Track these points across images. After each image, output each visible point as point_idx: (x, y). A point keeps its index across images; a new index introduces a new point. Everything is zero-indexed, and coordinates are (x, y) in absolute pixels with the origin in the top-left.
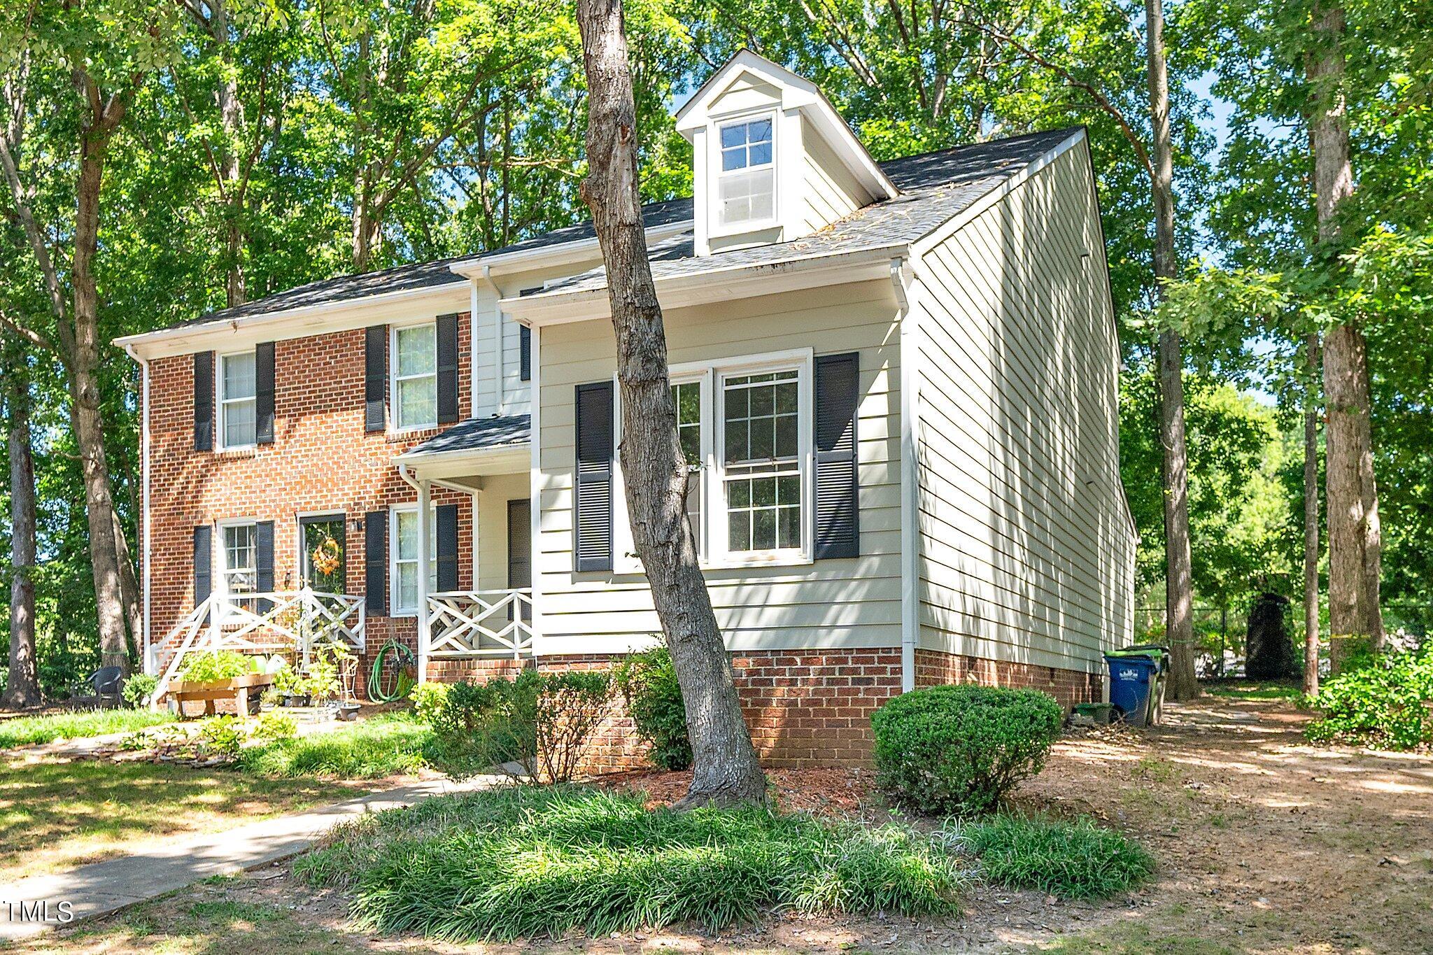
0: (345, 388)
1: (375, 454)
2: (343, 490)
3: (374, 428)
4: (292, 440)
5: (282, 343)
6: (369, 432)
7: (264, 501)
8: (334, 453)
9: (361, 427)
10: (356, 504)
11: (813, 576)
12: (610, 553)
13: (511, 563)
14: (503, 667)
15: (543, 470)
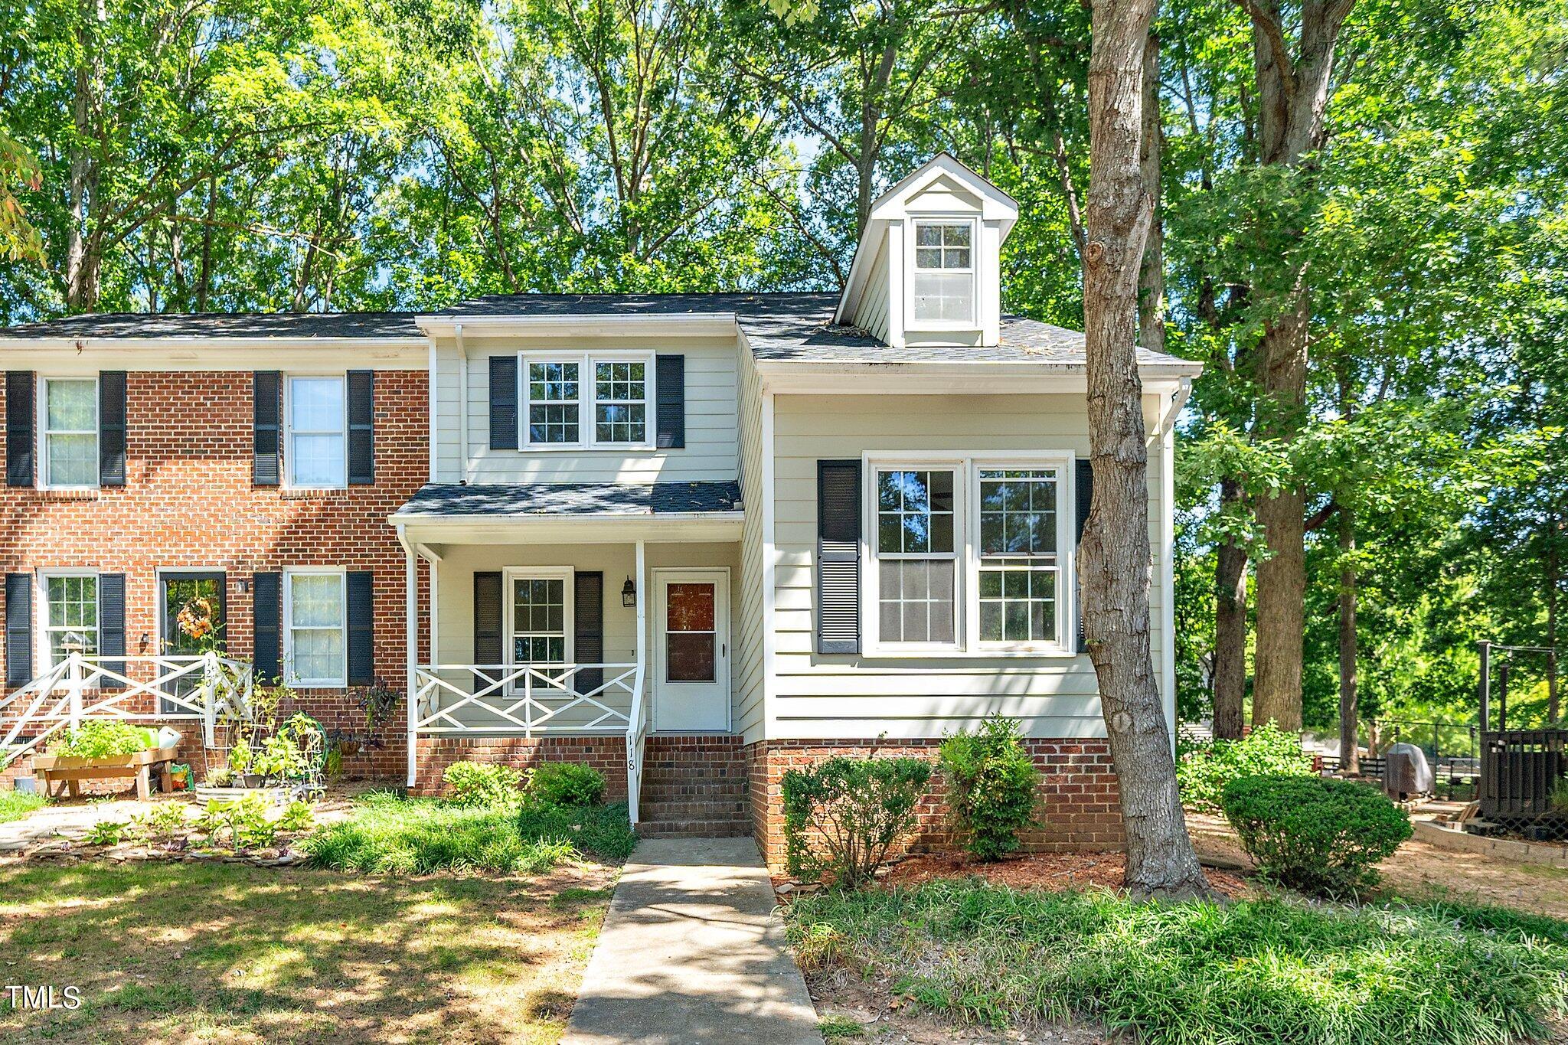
0: (225, 434)
1: (266, 510)
2: (222, 545)
3: (265, 480)
4: (152, 486)
5: (138, 374)
6: (257, 485)
7: (111, 551)
8: (210, 504)
9: (247, 479)
10: (239, 562)
11: (1075, 668)
12: (858, 636)
13: (478, 636)
14: (512, 746)
15: (778, 545)
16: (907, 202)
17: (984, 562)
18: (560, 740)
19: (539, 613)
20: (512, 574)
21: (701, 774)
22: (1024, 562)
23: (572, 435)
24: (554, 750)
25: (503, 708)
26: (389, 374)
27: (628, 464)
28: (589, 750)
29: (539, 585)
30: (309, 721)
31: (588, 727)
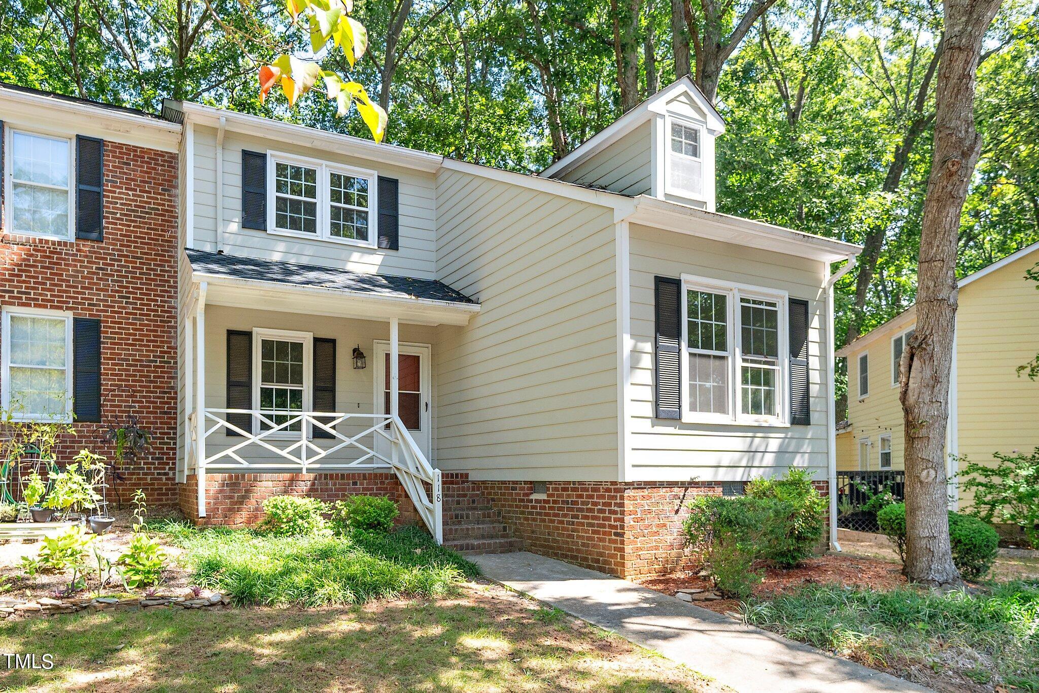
11: (789, 435)
12: (680, 407)
13: (230, 385)
14: (292, 480)
15: (633, 336)
16: (668, 103)
17: (744, 360)
18: (331, 476)
19: (283, 369)
20: (260, 334)
21: (458, 503)
22: (759, 362)
23: (311, 226)
24: (327, 484)
25: (282, 448)
26: (120, 146)
27: (356, 256)
28: (355, 483)
29: (282, 346)
30: (96, 456)
31: (354, 464)
